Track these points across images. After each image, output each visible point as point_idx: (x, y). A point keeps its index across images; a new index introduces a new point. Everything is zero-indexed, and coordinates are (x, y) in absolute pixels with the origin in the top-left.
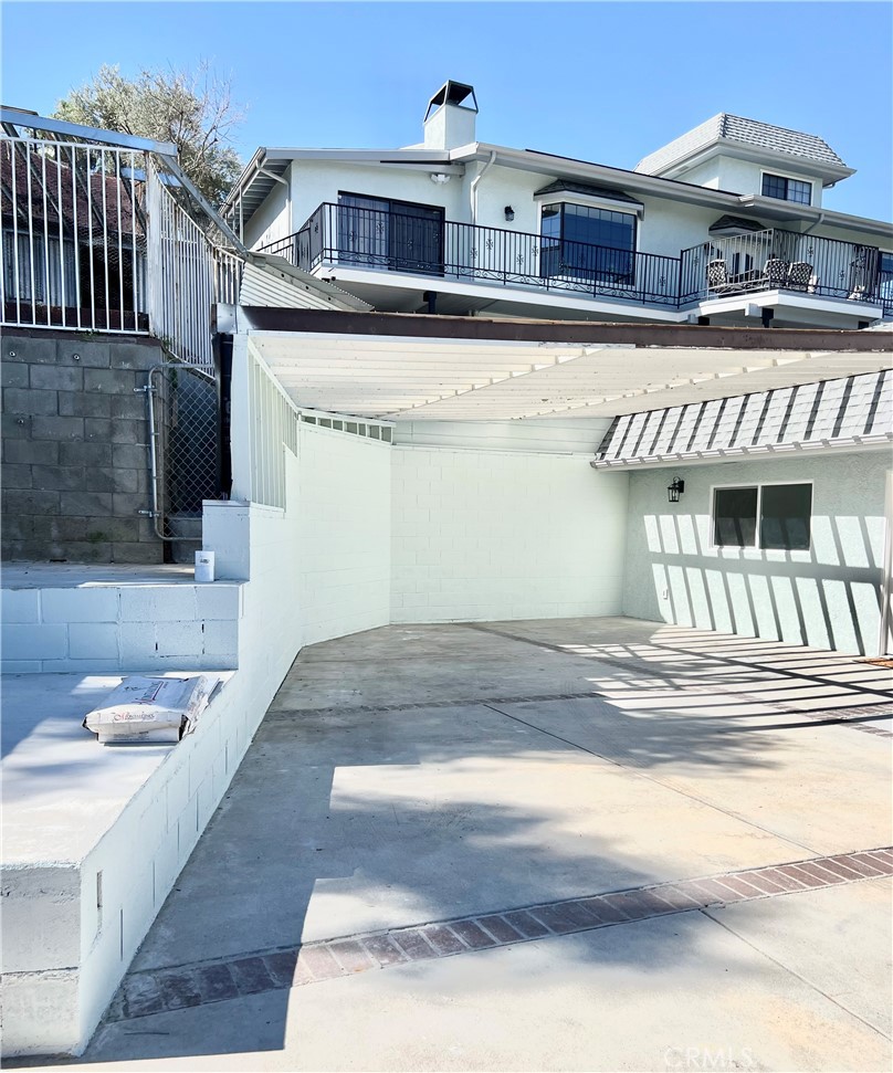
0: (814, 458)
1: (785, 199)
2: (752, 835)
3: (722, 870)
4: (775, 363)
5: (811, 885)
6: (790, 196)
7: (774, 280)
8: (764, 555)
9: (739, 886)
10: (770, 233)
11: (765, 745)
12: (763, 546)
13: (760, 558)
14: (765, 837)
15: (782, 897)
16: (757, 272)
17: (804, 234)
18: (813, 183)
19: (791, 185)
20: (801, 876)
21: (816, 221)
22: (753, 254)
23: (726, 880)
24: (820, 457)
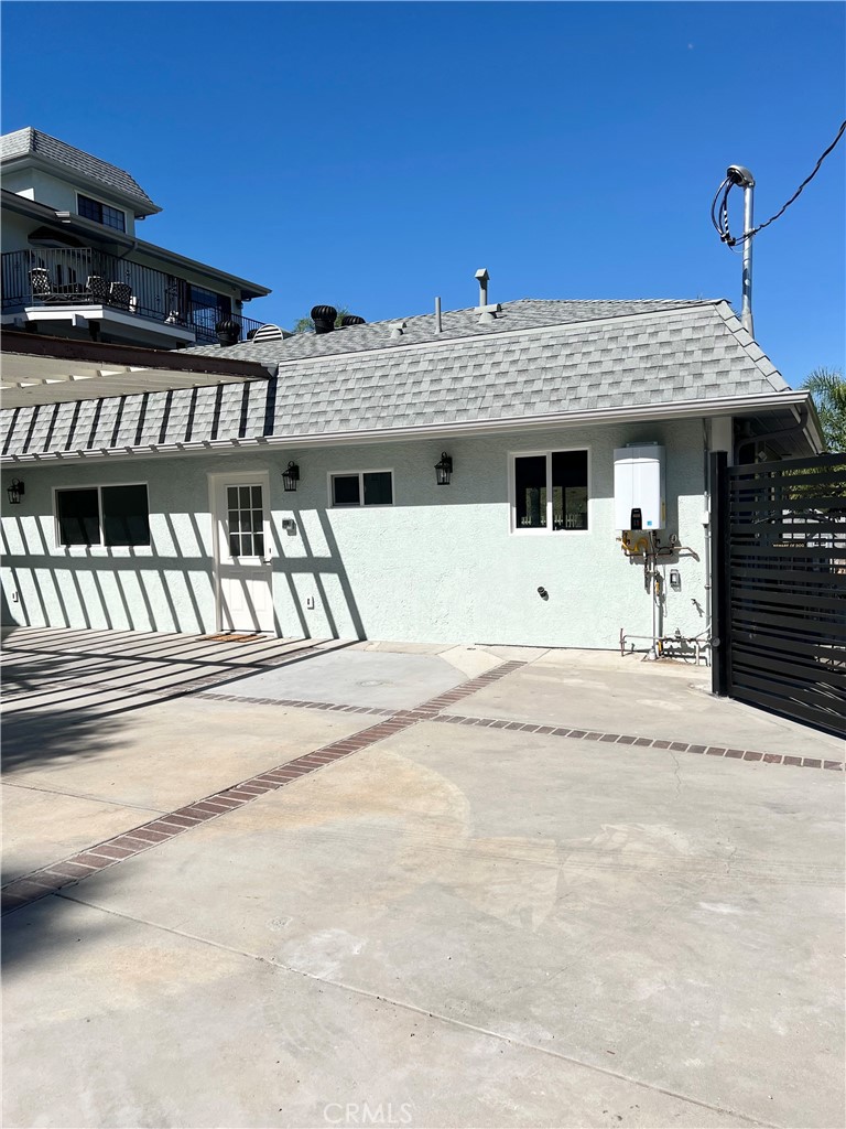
0: (145, 462)
1: (101, 222)
2: (105, 811)
3: (74, 851)
4: (99, 374)
5: (157, 841)
6: (105, 219)
7: (97, 296)
8: (109, 552)
9: (92, 860)
10: (89, 251)
11: (117, 727)
12: (109, 543)
13: (106, 554)
14: (117, 810)
15: (132, 858)
16: (80, 285)
17: (121, 258)
18: (126, 212)
19: (105, 210)
20: (148, 836)
21: (131, 248)
22: (74, 268)
23: (78, 859)
24: (152, 460)
